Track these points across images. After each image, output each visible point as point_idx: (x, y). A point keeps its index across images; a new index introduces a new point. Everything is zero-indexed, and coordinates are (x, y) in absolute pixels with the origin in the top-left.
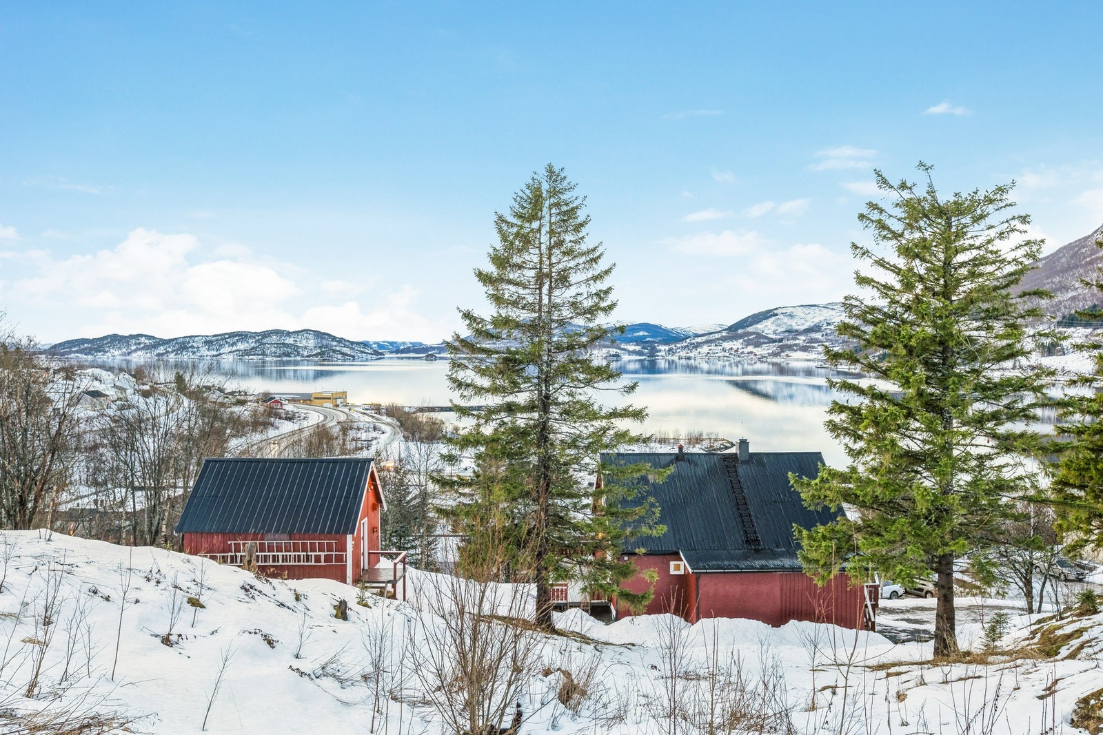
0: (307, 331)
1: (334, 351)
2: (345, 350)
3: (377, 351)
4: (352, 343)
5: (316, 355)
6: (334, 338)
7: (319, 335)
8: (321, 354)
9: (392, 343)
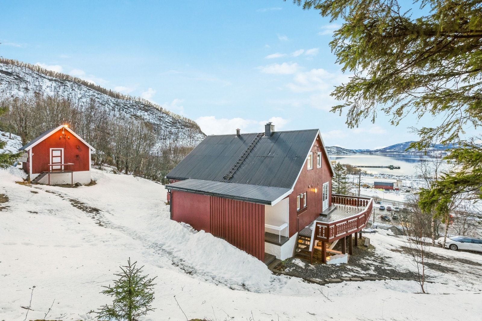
0: (334, 147)
1: (341, 152)
2: (344, 152)
3: (354, 152)
4: (347, 150)
5: (336, 153)
6: (341, 148)
7: (337, 147)
8: (338, 153)
9: (360, 150)
